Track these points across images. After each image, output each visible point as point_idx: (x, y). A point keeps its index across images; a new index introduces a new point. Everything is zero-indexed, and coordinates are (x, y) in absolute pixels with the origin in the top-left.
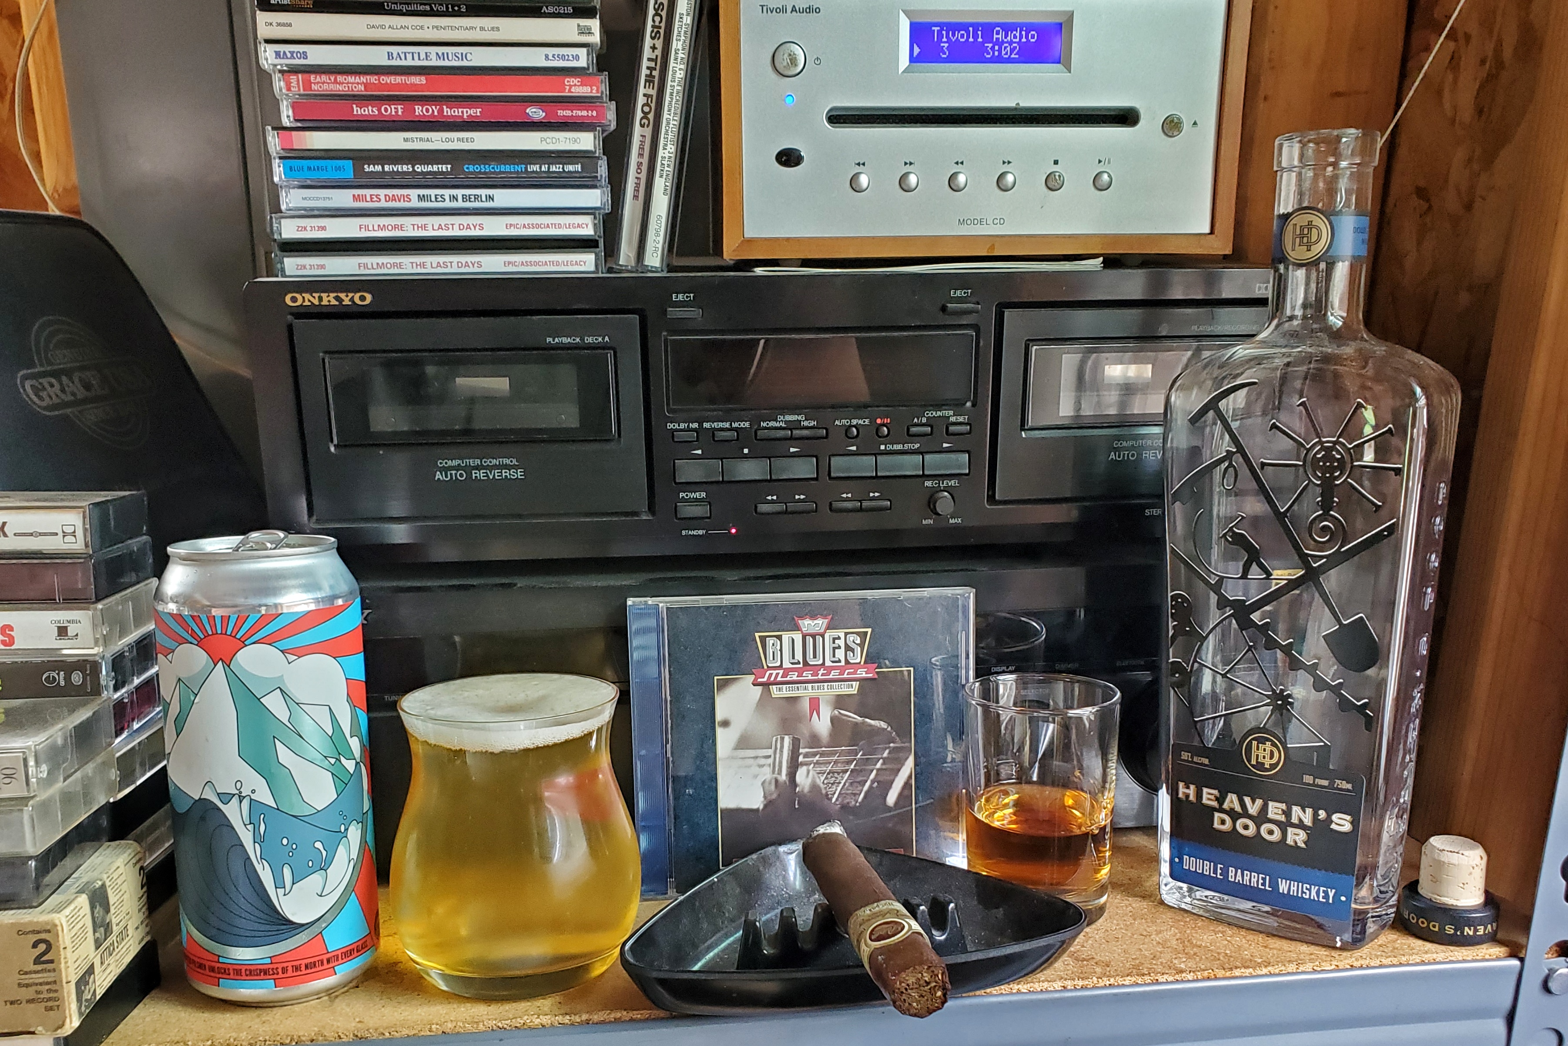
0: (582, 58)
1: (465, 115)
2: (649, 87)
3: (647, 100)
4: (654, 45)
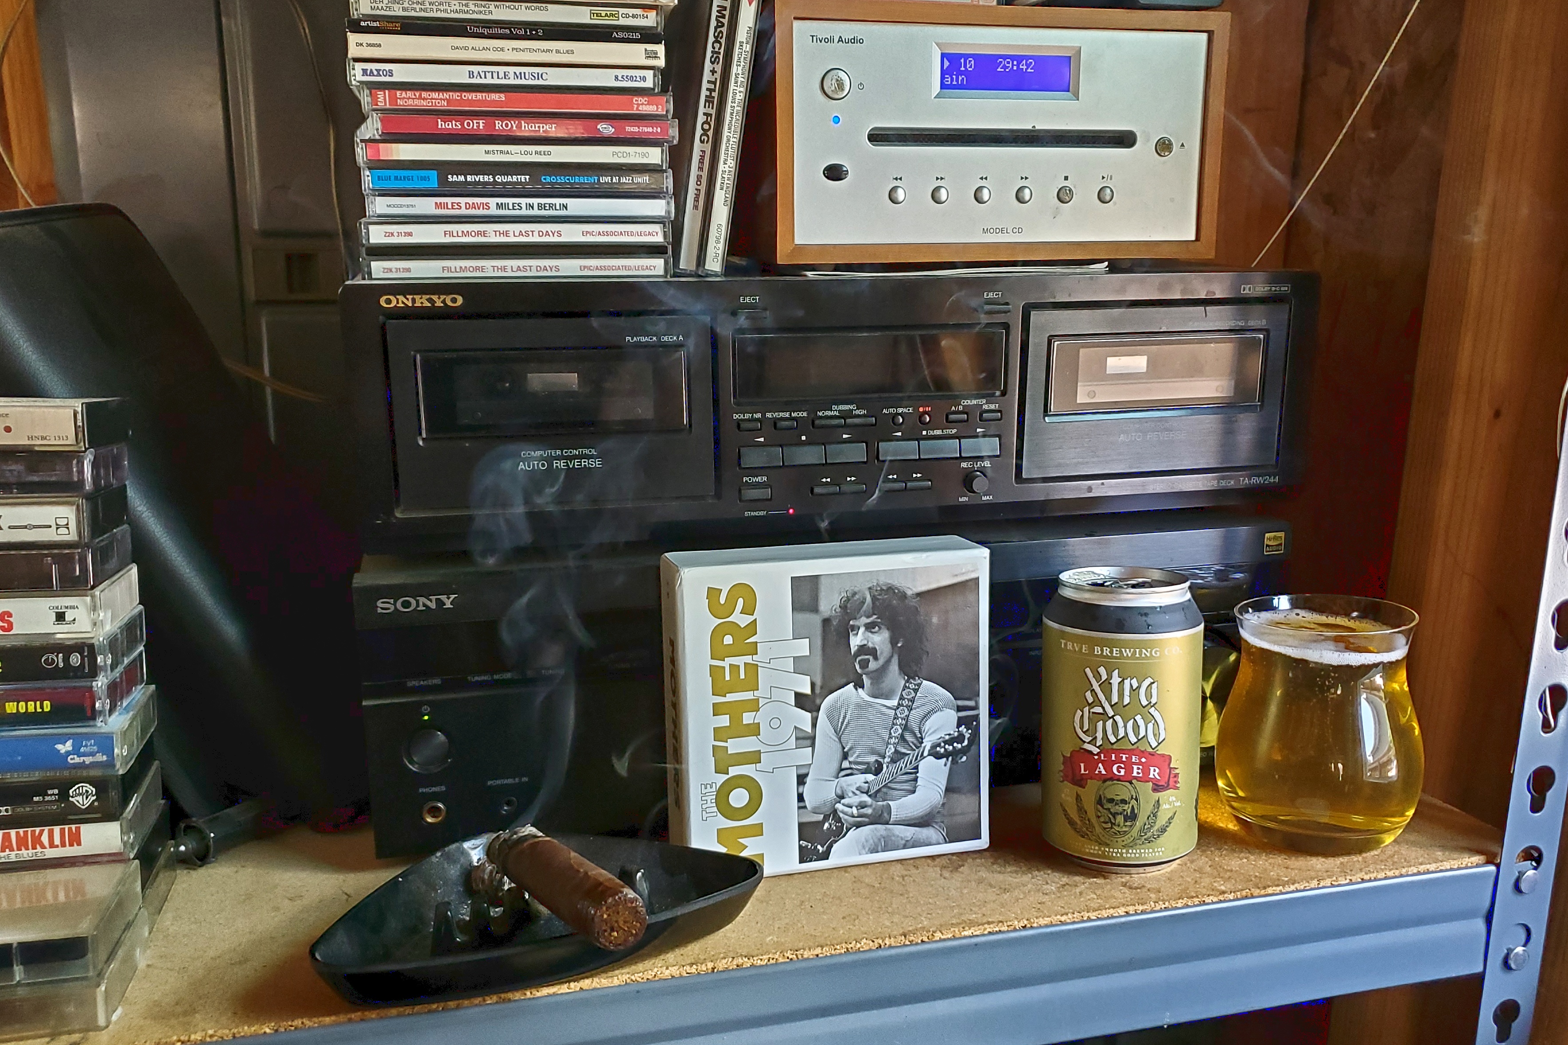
0: (648, 80)
1: (542, 130)
2: (709, 107)
3: (707, 118)
4: (714, 68)
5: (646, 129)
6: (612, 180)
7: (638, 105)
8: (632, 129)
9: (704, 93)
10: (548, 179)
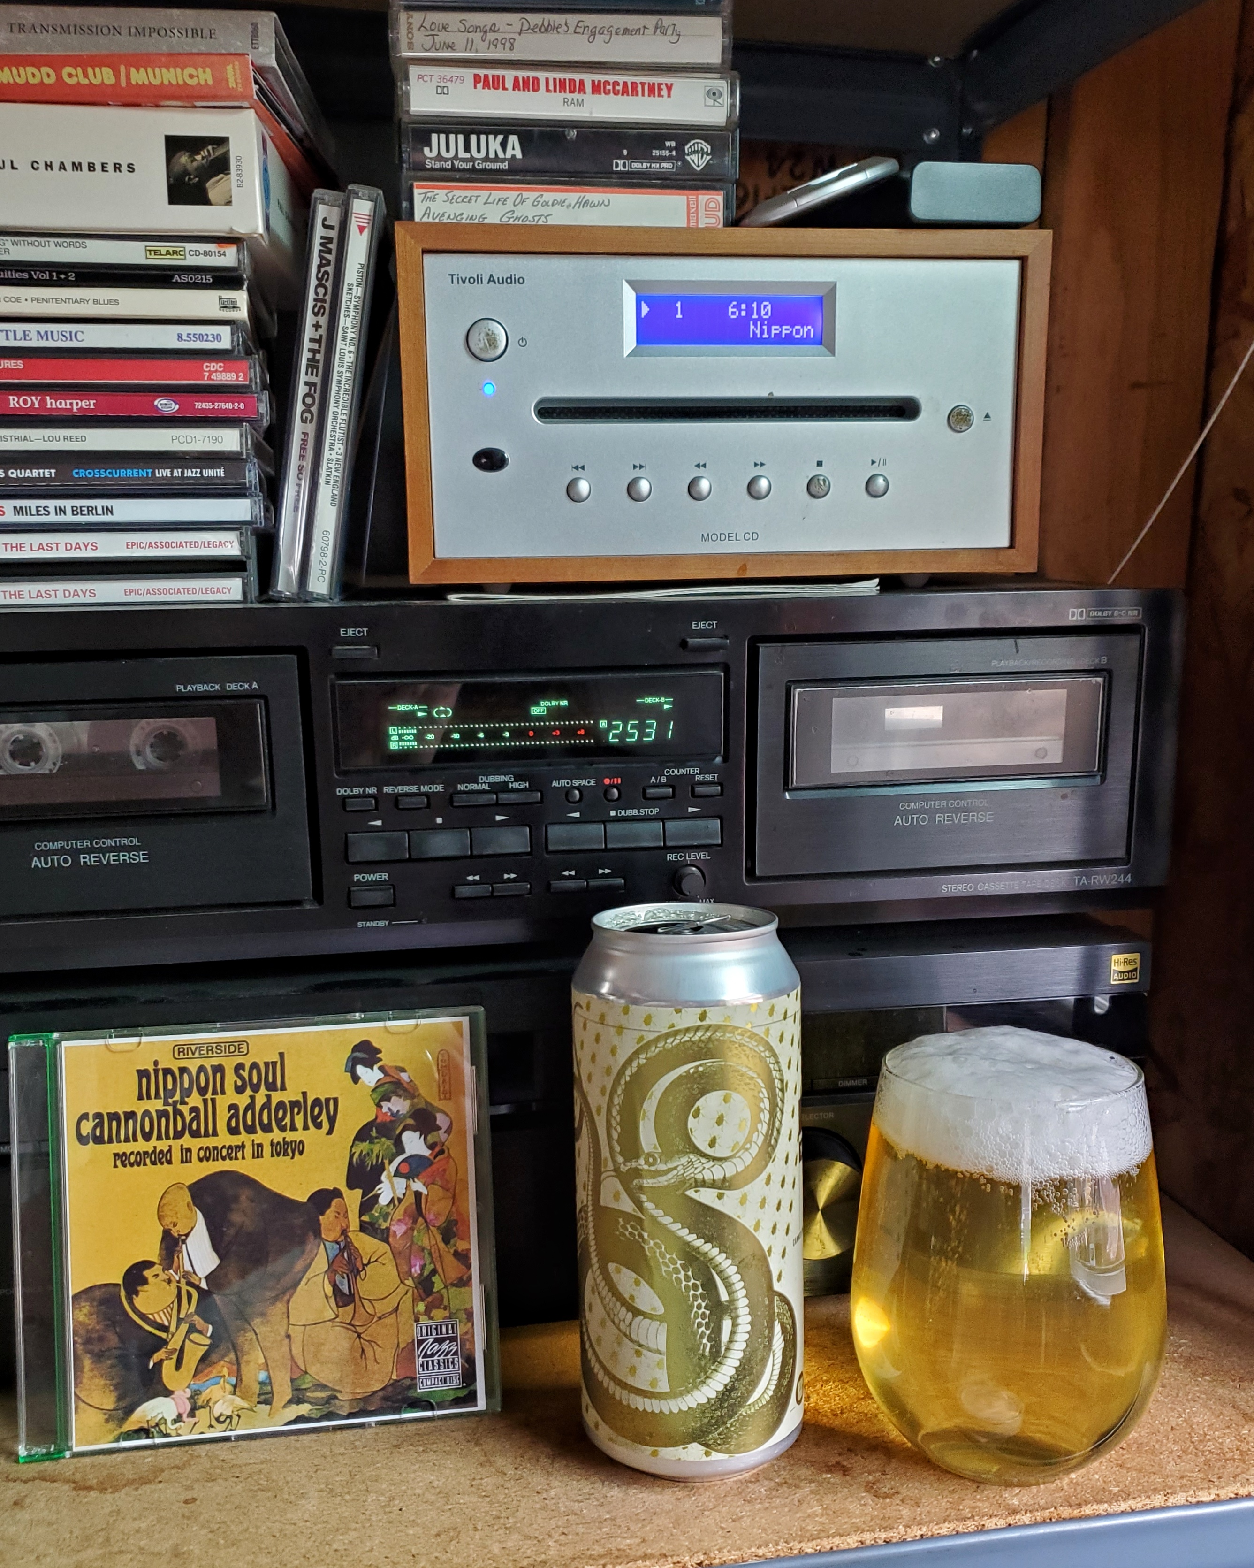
0: (223, 338)
1: (75, 407)
2: (312, 374)
3: (310, 390)
4: (318, 322)
5: (223, 406)
6: (172, 473)
7: (211, 373)
8: (203, 405)
9: (306, 355)
10: (82, 473)
